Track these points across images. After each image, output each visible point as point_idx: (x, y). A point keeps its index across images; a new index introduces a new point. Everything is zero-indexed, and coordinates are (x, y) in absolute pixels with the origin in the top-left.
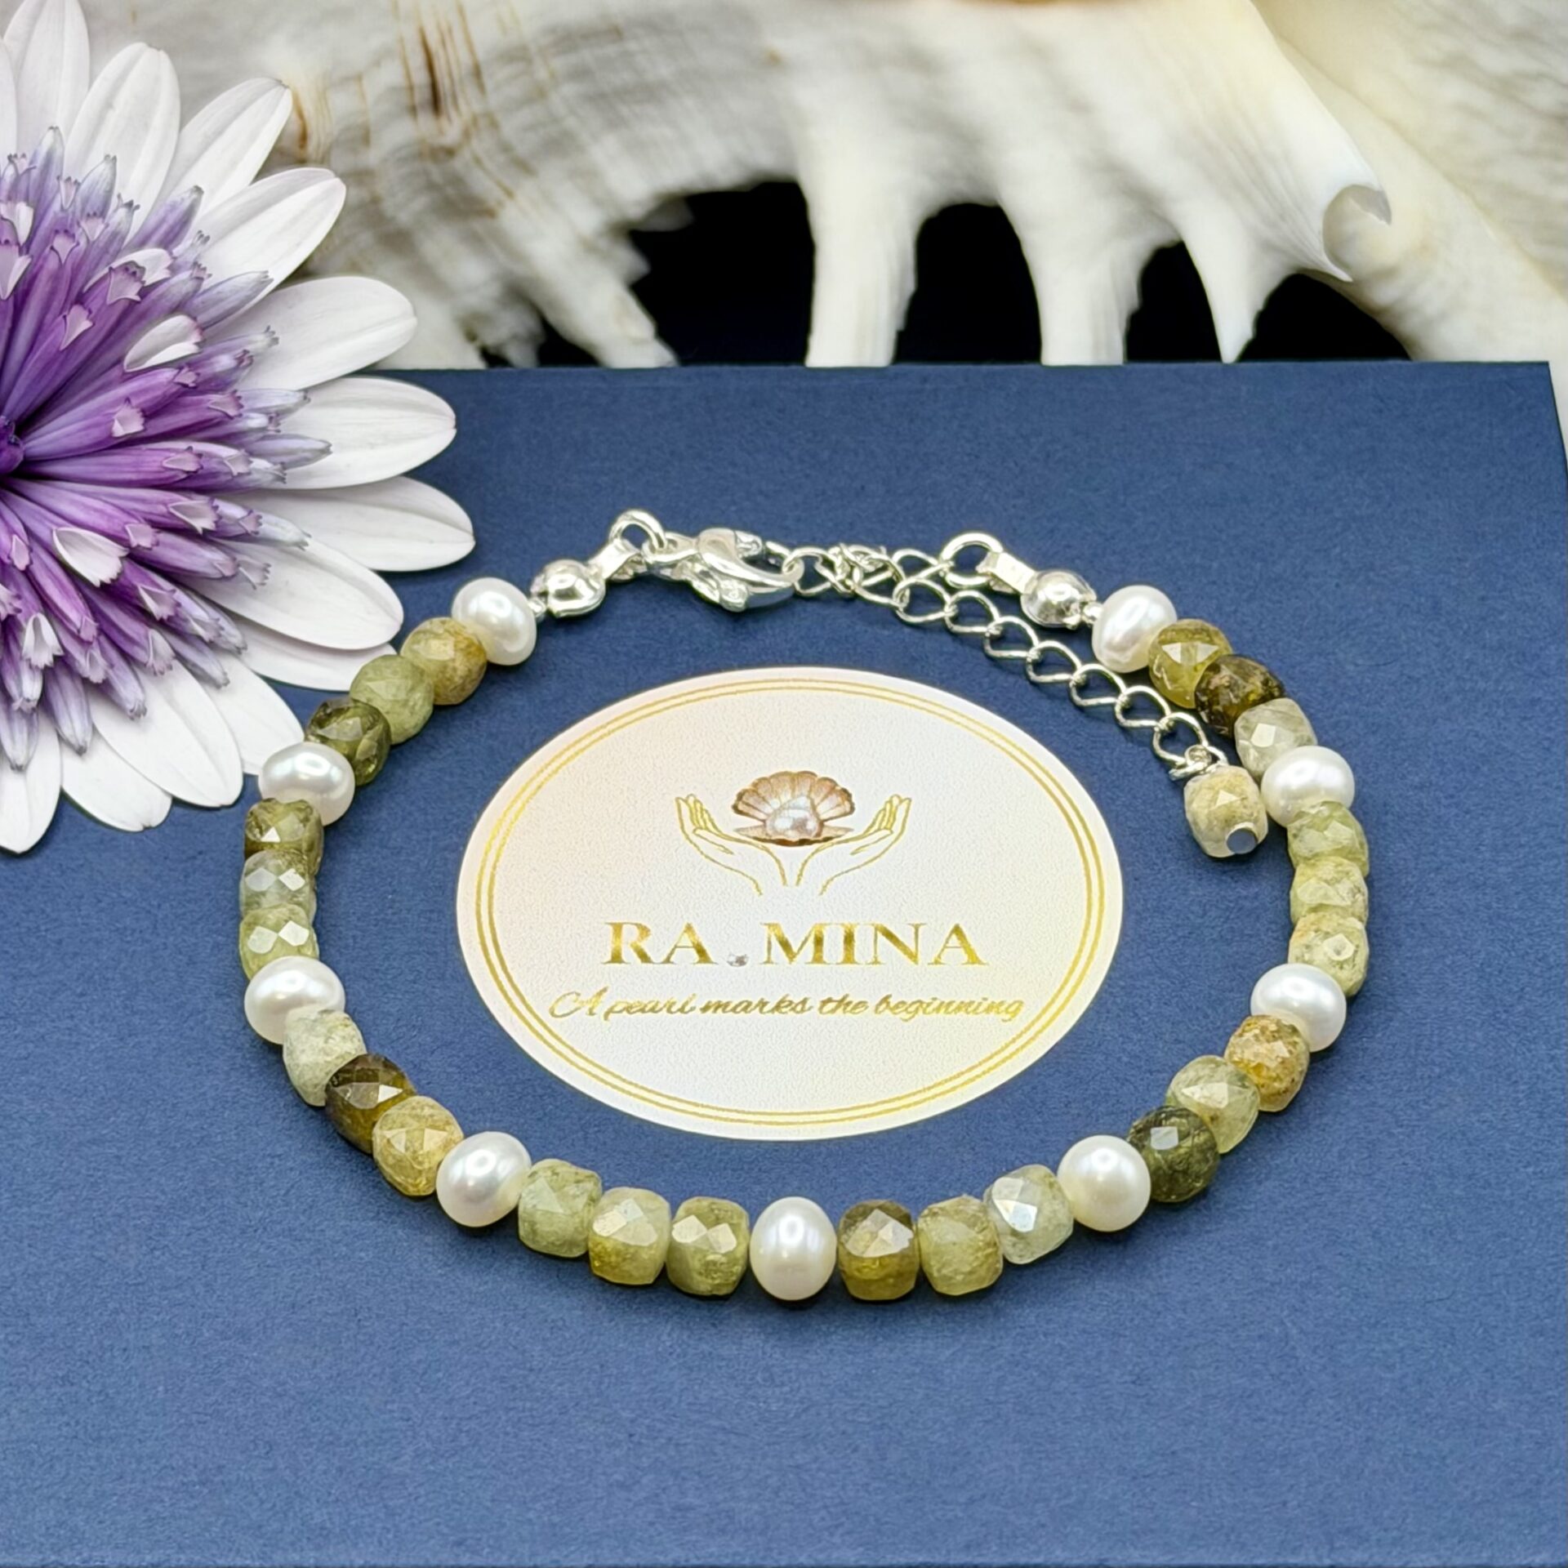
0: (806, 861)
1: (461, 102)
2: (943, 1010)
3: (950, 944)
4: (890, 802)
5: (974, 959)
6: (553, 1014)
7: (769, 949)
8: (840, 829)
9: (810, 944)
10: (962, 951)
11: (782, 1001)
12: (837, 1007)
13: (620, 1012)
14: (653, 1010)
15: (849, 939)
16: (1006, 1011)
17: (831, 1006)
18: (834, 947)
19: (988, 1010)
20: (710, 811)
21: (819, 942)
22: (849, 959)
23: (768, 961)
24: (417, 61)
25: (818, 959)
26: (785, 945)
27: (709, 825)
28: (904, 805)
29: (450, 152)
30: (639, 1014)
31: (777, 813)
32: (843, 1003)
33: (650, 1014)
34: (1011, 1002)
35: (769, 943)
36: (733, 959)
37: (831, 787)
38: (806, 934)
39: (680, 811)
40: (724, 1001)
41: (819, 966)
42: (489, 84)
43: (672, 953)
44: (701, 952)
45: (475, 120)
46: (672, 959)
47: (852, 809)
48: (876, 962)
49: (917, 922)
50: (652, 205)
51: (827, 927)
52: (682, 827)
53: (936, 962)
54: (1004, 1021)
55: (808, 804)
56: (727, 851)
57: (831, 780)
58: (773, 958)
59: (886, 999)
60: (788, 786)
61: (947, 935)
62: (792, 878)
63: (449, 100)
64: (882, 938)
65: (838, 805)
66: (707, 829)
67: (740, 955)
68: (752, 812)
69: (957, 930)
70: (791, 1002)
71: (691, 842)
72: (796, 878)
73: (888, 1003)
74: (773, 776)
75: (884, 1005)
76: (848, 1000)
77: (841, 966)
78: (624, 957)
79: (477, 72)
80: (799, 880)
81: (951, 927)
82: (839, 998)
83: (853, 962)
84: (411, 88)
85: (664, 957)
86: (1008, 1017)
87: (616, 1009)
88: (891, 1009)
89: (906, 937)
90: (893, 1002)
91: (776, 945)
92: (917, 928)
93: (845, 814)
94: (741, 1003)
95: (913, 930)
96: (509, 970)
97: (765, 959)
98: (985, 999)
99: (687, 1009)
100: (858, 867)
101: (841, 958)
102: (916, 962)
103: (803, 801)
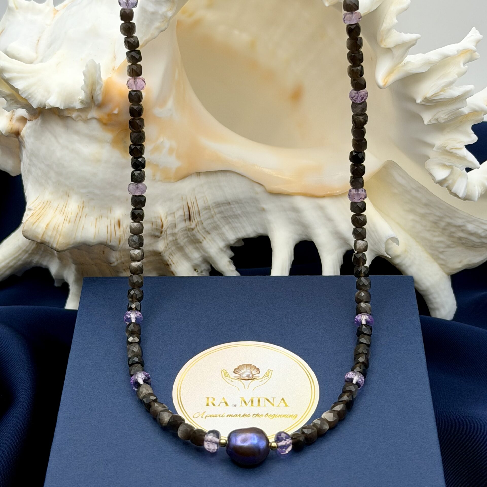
0: (250, 384)
1: (195, 218)
2: (280, 417)
3: (281, 402)
4: (268, 371)
5: (286, 406)
6: (194, 417)
7: (241, 403)
8: (257, 377)
9: (250, 402)
10: (284, 404)
11: (244, 414)
12: (256, 416)
13: (208, 417)
14: (216, 416)
15: (259, 401)
16: (294, 417)
17: (255, 416)
18: (255, 403)
19: (290, 417)
20: (229, 373)
21: (252, 401)
22: (259, 405)
23: (241, 406)
24: (186, 210)
25: (252, 405)
26: (245, 402)
27: (229, 376)
28: (271, 372)
29: (193, 229)
30: (213, 417)
31: (243, 373)
32: (258, 415)
33: (215, 417)
34: (294, 415)
35: (241, 402)
36: (233, 405)
37: (255, 367)
38: (250, 399)
39: (222, 373)
40: (231, 414)
41: (252, 407)
42: (201, 215)
43: (220, 404)
44: (226, 403)
45: (198, 222)
46: (220, 405)
47: (260, 372)
48: (265, 406)
49: (274, 397)
50: (236, 241)
51: (254, 398)
52: (222, 376)
53: (278, 406)
54: (294, 419)
55: (250, 371)
56: (232, 381)
57: (255, 366)
58: (242, 405)
59: (267, 414)
60: (245, 368)
61: (280, 400)
62: (246, 388)
63: (193, 218)
64: (266, 401)
65: (257, 371)
66: (228, 377)
67: (235, 404)
68: (238, 373)
69: (283, 399)
70: (246, 415)
71: (224, 379)
72: (247, 388)
73: (268, 415)
74: (242, 365)
75: (267, 416)
76: (259, 414)
77: (257, 407)
78: (209, 405)
79: (199, 212)
80: (248, 388)
81: (281, 398)
82: (257, 414)
83: (260, 406)
84: (185, 215)
85: (218, 405)
86: (294, 418)
87: (208, 416)
88: (269, 417)
89: (272, 400)
90: (269, 415)
91: (243, 403)
92: (274, 398)
93: (258, 373)
94: (235, 415)
95: (273, 399)
96: (184, 408)
97: (240, 405)
98: (289, 414)
99: (223, 416)
100: (261, 385)
101: (257, 405)
102: (274, 406)
103: (249, 371)
